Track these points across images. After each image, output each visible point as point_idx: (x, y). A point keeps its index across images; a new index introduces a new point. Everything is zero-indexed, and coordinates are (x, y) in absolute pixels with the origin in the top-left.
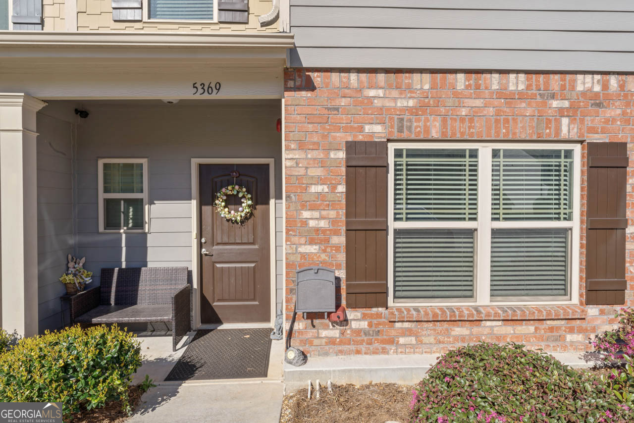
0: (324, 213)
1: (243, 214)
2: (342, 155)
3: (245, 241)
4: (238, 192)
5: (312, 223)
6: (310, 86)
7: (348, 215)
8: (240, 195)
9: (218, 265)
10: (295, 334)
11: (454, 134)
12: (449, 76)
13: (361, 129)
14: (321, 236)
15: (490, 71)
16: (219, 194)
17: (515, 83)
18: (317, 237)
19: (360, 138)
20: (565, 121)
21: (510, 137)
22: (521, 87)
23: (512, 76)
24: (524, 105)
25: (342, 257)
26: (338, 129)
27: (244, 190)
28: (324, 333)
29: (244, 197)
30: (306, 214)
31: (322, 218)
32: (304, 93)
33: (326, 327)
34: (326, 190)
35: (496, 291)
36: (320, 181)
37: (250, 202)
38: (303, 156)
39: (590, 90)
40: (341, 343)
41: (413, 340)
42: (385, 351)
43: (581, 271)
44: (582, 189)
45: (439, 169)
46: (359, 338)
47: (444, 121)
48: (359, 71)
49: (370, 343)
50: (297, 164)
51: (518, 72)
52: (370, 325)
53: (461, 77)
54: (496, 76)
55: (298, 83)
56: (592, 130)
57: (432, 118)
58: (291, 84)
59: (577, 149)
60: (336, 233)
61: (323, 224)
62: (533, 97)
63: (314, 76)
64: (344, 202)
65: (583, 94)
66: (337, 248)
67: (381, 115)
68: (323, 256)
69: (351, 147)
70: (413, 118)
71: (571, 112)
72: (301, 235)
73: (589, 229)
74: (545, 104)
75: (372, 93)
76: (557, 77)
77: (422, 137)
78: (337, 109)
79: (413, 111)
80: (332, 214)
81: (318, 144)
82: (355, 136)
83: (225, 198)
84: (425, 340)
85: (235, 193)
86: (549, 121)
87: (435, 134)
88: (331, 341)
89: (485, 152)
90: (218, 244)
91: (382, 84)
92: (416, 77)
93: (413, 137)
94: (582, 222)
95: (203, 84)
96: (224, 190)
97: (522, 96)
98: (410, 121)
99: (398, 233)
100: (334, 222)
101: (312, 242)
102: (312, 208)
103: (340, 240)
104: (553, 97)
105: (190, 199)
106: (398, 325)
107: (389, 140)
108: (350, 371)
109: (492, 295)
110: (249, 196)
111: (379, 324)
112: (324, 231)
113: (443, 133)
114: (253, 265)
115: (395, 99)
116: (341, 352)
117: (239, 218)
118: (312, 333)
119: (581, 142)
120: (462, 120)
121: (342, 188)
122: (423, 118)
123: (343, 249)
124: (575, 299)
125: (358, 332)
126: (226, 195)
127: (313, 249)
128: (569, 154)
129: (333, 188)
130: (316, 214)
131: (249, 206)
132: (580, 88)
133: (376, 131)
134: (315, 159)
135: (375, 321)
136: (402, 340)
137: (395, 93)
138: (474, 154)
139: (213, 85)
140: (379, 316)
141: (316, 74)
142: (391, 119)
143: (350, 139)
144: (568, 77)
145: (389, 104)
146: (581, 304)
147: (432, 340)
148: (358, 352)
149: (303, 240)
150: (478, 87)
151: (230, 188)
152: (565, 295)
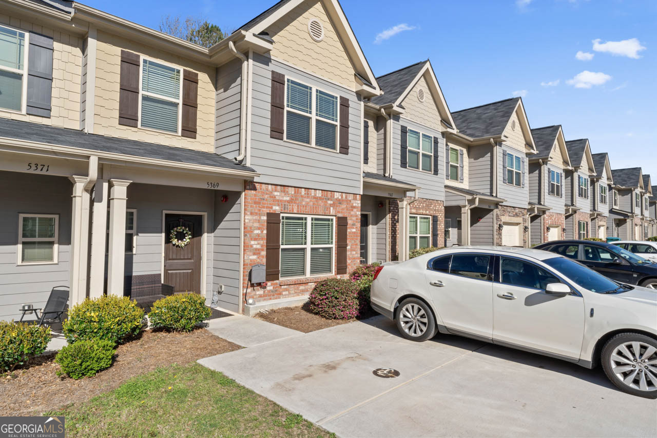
0: (259, 242)
1: (186, 243)
2: (265, 218)
3: (186, 258)
4: (183, 230)
5: (255, 246)
6: (255, 189)
7: (267, 243)
8: (185, 232)
9: (169, 272)
10: (247, 294)
11: (301, 212)
12: (299, 189)
13: (272, 208)
14: (257, 252)
15: (312, 189)
16: (172, 231)
17: (319, 194)
18: (256, 252)
19: (272, 211)
20: (332, 208)
21: (317, 213)
22: (320, 195)
23: (318, 191)
24: (321, 202)
25: (264, 260)
26: (264, 207)
27: (187, 229)
28: (258, 293)
29: (186, 233)
30: (252, 242)
31: (258, 244)
32: (253, 191)
33: (258, 290)
34: (260, 232)
35: (312, 272)
36: (259, 229)
37: (190, 237)
38: (252, 218)
39: (338, 198)
40: (264, 296)
41: (287, 292)
42: (279, 298)
43: (335, 263)
44: (336, 233)
45: (294, 224)
46: (270, 294)
47: (298, 206)
48: (272, 184)
49: (273, 295)
50: (250, 221)
51: (319, 190)
52: (273, 288)
53: (303, 190)
54: (313, 190)
55: (251, 187)
56: (339, 212)
57: (294, 205)
58: (248, 187)
59: (334, 218)
60: (263, 250)
61: (258, 247)
62: (323, 199)
63: (256, 184)
64: (266, 237)
65: (336, 199)
66: (263, 256)
67: (279, 202)
68: (258, 260)
69: (269, 215)
70: (289, 204)
71: (333, 205)
72: (250, 251)
73: (338, 247)
74: (326, 202)
75: (276, 193)
76: (330, 192)
77: (291, 212)
78: (264, 199)
79: (288, 202)
80: (261, 242)
81: (257, 213)
82: (270, 211)
83: (176, 233)
84: (291, 292)
85: (182, 230)
86: (327, 208)
87: (295, 211)
88: (260, 296)
89: (309, 218)
90: (170, 259)
91: (279, 190)
92: (290, 188)
93: (288, 212)
94: (336, 245)
95: (211, 183)
96: (175, 229)
97: (320, 198)
98: (287, 205)
99: (283, 250)
100: (262, 246)
101: (254, 254)
102: (255, 240)
103: (264, 253)
104: (329, 199)
105: (162, 233)
106: (283, 287)
107: (281, 213)
108: (272, 304)
109: (311, 272)
110: (190, 233)
111: (276, 287)
112: (259, 250)
113: (298, 211)
114: (190, 271)
115: (283, 197)
116: (265, 299)
117: (183, 245)
118: (253, 293)
119: (336, 216)
120: (303, 206)
121: (265, 232)
122: (292, 204)
123: (265, 257)
124: (334, 274)
125: (269, 291)
126: (177, 232)
127: (254, 257)
128: (332, 220)
129: (262, 232)
130: (256, 242)
131: (189, 238)
132: (336, 197)
133: (276, 209)
134: (256, 219)
135: (275, 286)
136: (284, 293)
137: (283, 194)
138: (306, 219)
139: (215, 184)
140: (276, 284)
141: (257, 184)
142: (282, 204)
143: (268, 212)
144: (333, 193)
145: (281, 198)
146: (335, 274)
147: (293, 292)
148: (271, 299)
149: (251, 254)
150: (308, 194)
151: (179, 228)
152: (330, 272)
